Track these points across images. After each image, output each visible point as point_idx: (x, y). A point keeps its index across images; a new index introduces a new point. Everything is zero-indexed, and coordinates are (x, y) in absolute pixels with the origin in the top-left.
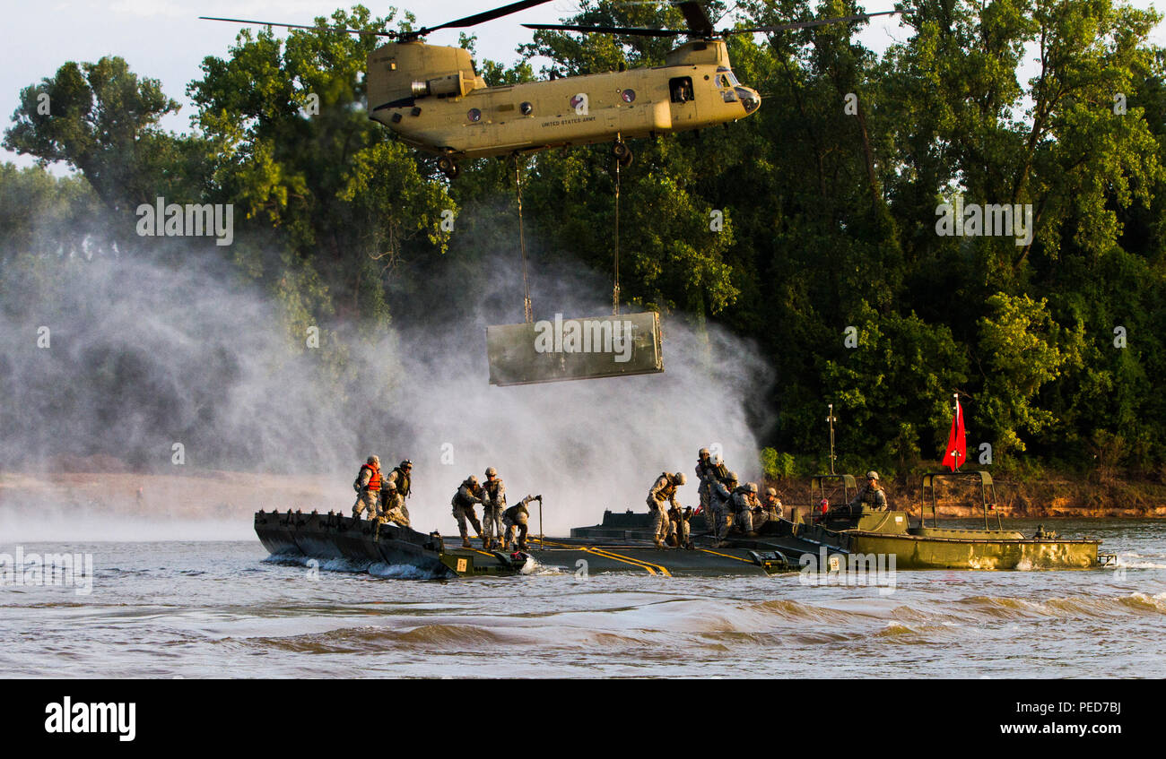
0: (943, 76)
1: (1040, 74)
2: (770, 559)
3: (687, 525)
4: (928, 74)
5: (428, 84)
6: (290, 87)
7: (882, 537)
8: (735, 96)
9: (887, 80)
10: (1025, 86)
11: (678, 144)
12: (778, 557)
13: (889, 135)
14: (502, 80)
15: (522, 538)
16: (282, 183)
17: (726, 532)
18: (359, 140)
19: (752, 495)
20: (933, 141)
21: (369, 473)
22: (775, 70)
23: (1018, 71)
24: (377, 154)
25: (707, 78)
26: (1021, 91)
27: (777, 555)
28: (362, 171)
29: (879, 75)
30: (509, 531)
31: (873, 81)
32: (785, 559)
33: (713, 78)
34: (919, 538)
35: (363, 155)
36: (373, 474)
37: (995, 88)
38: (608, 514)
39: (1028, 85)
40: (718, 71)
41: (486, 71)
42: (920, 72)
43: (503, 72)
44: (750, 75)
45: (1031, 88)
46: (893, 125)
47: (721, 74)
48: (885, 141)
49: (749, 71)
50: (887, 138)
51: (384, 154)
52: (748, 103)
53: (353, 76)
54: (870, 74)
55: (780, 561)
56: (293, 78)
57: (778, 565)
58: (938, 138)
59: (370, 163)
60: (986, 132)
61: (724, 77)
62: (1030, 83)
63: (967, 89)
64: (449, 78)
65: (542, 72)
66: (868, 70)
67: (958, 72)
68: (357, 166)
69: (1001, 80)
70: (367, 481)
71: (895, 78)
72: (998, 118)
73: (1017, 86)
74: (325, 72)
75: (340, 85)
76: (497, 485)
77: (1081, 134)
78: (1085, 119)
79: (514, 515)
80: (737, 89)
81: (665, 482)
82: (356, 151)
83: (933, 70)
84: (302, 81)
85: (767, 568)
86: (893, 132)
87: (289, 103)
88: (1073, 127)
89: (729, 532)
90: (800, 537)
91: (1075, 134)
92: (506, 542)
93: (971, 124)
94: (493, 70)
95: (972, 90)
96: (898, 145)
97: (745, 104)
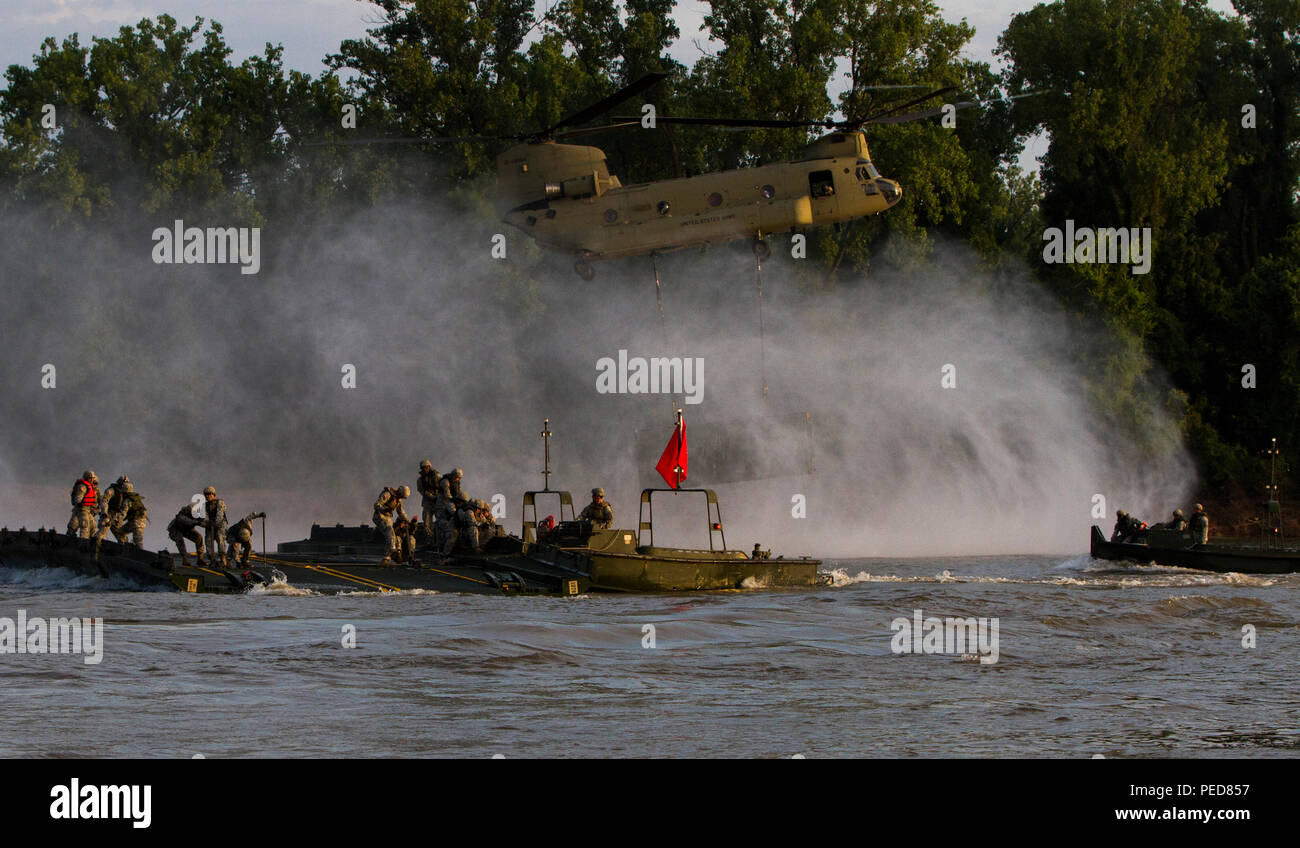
0: (754, 91)
1: (851, 88)
2: (507, 581)
3: (413, 541)
4: (738, 88)
5: (562, 186)
6: (95, 98)
7: (612, 556)
8: (877, 190)
9: (696, 94)
10: (836, 101)
11: (485, 157)
12: (515, 580)
13: (698, 149)
14: (308, 91)
15: (245, 555)
16: (85, 195)
17: (451, 548)
18: (164, 151)
19: (478, 511)
20: (742, 155)
21: (84, 489)
22: (583, 83)
23: (829, 85)
24: (181, 164)
25: (847, 171)
26: (832, 106)
27: (513, 577)
28: (166, 181)
29: (689, 89)
30: (232, 549)
31: (682, 95)
32: (523, 581)
33: (853, 171)
34: (648, 557)
35: (167, 165)
36: (88, 489)
37: (804, 101)
38: (316, 529)
39: (838, 99)
40: (858, 163)
41: (292, 82)
42: (729, 87)
43: (310, 83)
44: (559, 87)
45: (841, 102)
46: (702, 139)
47: (861, 166)
48: (694, 155)
49: (557, 84)
50: (696, 152)
51: (189, 165)
52: (889, 194)
53: (160, 86)
54: (679, 87)
55: (517, 584)
56: (98, 88)
57: (515, 587)
58: (747, 153)
59: (175, 174)
60: (795, 147)
61: (864, 169)
62: (841, 98)
63: (777, 102)
64: (584, 178)
65: (348, 83)
66: (677, 84)
67: (768, 86)
68: (162, 177)
69: (811, 95)
70: (81, 497)
71: (704, 92)
72: (809, 133)
73: (828, 100)
74: (129, 82)
75: (144, 94)
76: (216, 504)
77: (892, 149)
78: (897, 134)
79: (236, 533)
80: (878, 181)
81: (388, 496)
82: (161, 163)
83: (743, 84)
84: (107, 92)
85: (505, 590)
86: (703, 147)
87: (94, 113)
88: (884, 142)
89: (454, 548)
90: (532, 557)
91: (886, 149)
92: (228, 561)
93: (781, 139)
94: (299, 80)
95: (782, 105)
96: (708, 159)
97: (887, 197)
